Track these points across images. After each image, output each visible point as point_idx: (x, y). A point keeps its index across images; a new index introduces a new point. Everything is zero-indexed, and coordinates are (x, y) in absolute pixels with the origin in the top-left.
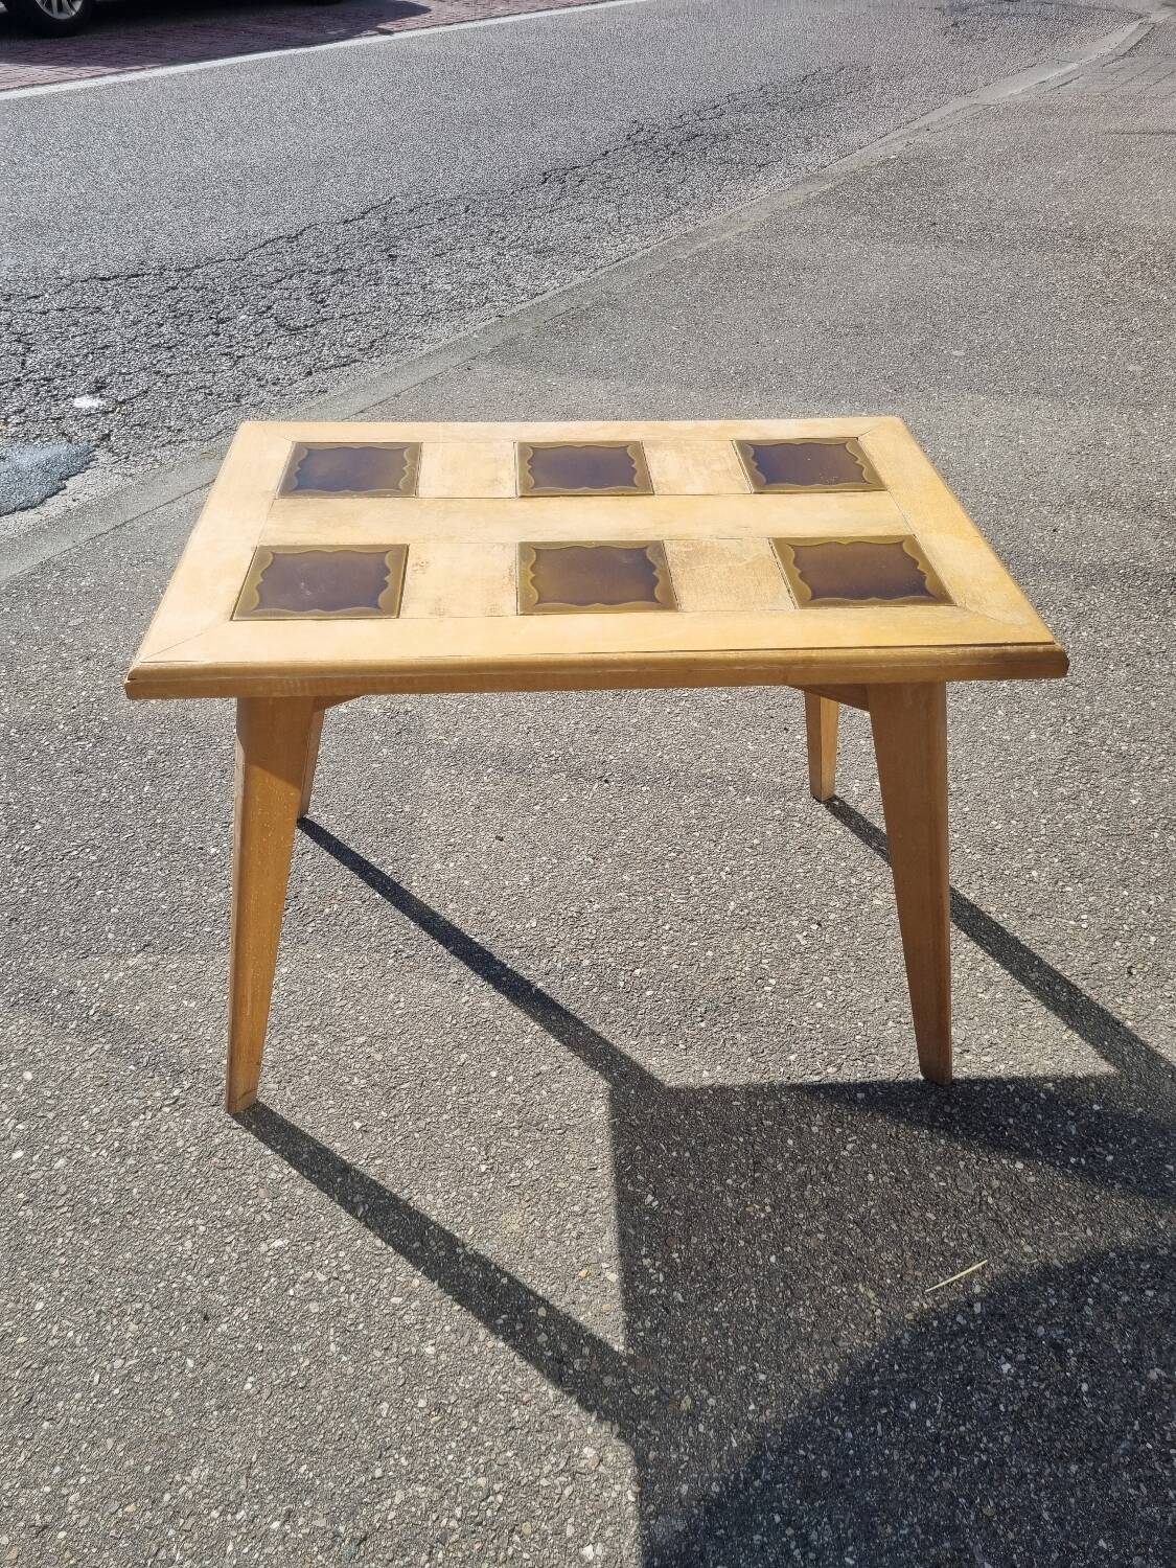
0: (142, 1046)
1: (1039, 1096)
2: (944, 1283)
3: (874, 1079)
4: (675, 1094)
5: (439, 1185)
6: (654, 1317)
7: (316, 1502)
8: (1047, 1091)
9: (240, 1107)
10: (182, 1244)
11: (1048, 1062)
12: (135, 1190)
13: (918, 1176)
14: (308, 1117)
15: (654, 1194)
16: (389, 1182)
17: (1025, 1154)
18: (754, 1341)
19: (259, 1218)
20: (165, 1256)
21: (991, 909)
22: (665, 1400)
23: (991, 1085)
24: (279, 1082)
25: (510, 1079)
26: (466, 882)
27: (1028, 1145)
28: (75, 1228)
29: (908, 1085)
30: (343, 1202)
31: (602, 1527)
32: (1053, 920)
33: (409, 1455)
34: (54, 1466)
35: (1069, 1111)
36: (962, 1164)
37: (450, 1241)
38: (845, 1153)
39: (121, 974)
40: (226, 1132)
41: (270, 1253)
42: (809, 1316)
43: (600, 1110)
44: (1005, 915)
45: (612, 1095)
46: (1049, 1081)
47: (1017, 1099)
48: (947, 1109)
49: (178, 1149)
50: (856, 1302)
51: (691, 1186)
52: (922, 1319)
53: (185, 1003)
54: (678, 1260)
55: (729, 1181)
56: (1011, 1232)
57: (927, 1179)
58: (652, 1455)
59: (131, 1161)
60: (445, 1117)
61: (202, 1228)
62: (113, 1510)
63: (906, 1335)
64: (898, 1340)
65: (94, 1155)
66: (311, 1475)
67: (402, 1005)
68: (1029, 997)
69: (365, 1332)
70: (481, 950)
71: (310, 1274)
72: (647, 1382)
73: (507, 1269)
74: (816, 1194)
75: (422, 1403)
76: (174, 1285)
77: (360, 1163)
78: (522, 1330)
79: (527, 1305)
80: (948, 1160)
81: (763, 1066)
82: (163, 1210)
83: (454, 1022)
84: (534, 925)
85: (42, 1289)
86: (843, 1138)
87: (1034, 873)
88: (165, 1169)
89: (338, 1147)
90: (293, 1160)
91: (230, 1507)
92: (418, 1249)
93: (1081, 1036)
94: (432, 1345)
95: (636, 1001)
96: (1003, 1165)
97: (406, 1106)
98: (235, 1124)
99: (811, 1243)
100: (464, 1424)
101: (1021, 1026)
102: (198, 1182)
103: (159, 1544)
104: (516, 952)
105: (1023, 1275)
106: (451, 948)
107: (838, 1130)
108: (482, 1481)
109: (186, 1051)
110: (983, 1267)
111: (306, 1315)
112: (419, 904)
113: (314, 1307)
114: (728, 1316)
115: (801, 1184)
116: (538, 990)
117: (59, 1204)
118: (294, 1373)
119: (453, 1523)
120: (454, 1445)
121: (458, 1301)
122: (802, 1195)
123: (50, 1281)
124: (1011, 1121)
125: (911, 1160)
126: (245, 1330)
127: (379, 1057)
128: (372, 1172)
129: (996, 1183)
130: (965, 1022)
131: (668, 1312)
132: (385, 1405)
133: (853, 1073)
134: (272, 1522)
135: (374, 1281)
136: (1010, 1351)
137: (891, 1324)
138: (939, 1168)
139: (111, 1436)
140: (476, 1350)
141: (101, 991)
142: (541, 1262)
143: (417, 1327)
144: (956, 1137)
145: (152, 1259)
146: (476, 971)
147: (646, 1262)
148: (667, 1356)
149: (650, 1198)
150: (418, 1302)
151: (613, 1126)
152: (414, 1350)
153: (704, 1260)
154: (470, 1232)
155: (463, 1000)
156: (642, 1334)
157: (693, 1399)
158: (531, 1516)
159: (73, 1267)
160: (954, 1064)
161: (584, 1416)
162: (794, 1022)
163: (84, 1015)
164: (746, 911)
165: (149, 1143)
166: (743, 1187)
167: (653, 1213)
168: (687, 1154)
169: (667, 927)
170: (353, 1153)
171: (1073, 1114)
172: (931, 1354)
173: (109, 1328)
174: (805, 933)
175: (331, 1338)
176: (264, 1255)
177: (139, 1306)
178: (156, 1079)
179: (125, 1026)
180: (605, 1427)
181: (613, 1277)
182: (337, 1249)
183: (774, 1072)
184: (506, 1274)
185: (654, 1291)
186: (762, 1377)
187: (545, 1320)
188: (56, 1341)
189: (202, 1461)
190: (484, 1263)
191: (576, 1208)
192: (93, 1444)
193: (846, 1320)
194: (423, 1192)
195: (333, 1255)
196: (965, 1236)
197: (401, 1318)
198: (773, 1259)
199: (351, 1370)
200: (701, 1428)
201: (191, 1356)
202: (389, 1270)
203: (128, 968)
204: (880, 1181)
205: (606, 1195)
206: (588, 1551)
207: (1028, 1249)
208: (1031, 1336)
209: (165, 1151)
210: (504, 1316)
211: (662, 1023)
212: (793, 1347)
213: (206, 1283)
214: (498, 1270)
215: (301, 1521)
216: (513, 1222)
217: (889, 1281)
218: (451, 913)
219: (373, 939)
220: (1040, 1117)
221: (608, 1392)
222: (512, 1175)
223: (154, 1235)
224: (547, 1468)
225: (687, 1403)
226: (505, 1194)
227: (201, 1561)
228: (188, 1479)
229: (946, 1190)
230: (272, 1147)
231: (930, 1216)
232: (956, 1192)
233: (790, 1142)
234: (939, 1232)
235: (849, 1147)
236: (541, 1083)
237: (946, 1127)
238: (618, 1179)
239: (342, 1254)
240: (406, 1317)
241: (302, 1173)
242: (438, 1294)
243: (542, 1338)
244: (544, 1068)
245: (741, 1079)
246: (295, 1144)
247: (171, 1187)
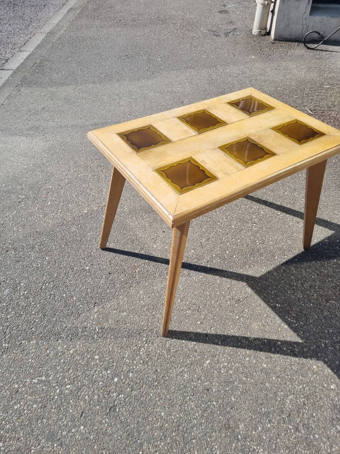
0: (122, 332)
1: (327, 244)
3: (295, 255)
4: (261, 278)
5: (231, 327)
6: (301, 330)
7: (273, 415)
8: (327, 242)
10: (184, 376)
12: (158, 370)
13: (321, 272)
14: (185, 327)
15: (278, 304)
16: (219, 333)
17: (334, 258)
18: (323, 324)
19: (197, 359)
20: (183, 382)
21: (285, 205)
22: (318, 347)
25: (223, 293)
26: (166, 247)
27: (333, 255)
28: (152, 389)
30: (214, 343)
31: (331, 380)
33: (282, 391)
34: (206, 449)
35: (334, 244)
36: (326, 265)
37: (247, 339)
38: (304, 274)
39: (96, 315)
40: (168, 342)
41: (208, 366)
42: (328, 313)
43: (249, 290)
44: (289, 205)
45: (249, 285)
46: (325, 239)
47: (323, 246)
49: (159, 353)
50: (333, 305)
51: (283, 298)
53: (122, 314)
54: (295, 315)
55: (289, 292)
57: (323, 272)
58: (326, 360)
59: (150, 364)
60: (217, 310)
61: (185, 370)
62: (230, 448)
65: (138, 367)
66: (266, 409)
67: (180, 287)
69: (247, 370)
71: (222, 365)
72: (312, 345)
73: (263, 338)
74: (307, 286)
75: (274, 378)
76: (192, 387)
77: (208, 331)
78: (279, 349)
79: (275, 343)
80: (323, 266)
81: (272, 263)
82: (171, 371)
83: (197, 285)
84: (193, 251)
85: (159, 409)
86: (301, 271)
87: (286, 193)
88: (161, 360)
89: (199, 331)
90: (191, 339)
91: (256, 429)
92: (241, 344)
93: (323, 227)
94: (264, 364)
95: (233, 260)
96: (333, 262)
97: (206, 312)
98: (168, 339)
99: (315, 297)
100: (287, 377)
102: (173, 358)
103: (248, 448)
104: (195, 260)
107: (299, 270)
108: (301, 387)
109: (136, 327)
111: (231, 375)
112: (160, 258)
113: (231, 372)
114: (314, 322)
115: (303, 286)
116: (209, 268)
117: (141, 386)
118: (241, 390)
119: (303, 399)
120: (288, 383)
121: (261, 351)
122: (305, 288)
123: (159, 406)
124: (326, 251)
125: (317, 269)
126: (220, 387)
127: (187, 303)
128: (213, 332)
129: (334, 266)
131: (303, 328)
132: (267, 384)
133: (291, 256)
134: (268, 426)
135: (238, 358)
138: (323, 268)
139: (212, 432)
140: (274, 360)
141: (94, 323)
142: (269, 332)
143: (257, 362)
144: (320, 260)
145: (180, 385)
146: (190, 269)
147: (289, 319)
148: (311, 337)
150: (252, 357)
151: (255, 292)
152: (262, 368)
153: (299, 312)
154: (249, 334)
155: (194, 278)
156: (302, 336)
157: (323, 343)
158: (316, 387)
159: (162, 399)
161: (307, 360)
162: (270, 249)
163: (96, 332)
164: (237, 227)
165: (150, 356)
166: (292, 292)
167: (281, 308)
168: (276, 291)
169: (224, 238)
170: (204, 330)
173: (186, 408)
174: (254, 227)
175: (241, 377)
177: (188, 398)
178: (135, 338)
179: (112, 329)
180: (313, 360)
181: (286, 327)
182: (223, 355)
183: (276, 263)
184: (265, 339)
185: (296, 325)
186: (331, 331)
187: (282, 344)
188: (176, 420)
189: (239, 423)
190: (258, 339)
191: (265, 316)
192: (210, 437)
193: (334, 310)
194: (229, 330)
197: (252, 362)
198: (311, 305)
199: (252, 381)
200: (330, 348)
201: (213, 401)
202: (239, 353)
203: (96, 313)
204: (315, 277)
205: (268, 309)
206: (332, 387)
209: (156, 356)
210: (273, 349)
211: (244, 262)
212: (331, 321)
213: (200, 382)
214: (262, 339)
215: (274, 421)
216: (255, 326)
217: (334, 297)
219: (157, 273)
220: (330, 248)
221: (307, 352)
222: (245, 315)
223: (175, 378)
224: (310, 375)
225: (323, 345)
226: (248, 321)
227: (261, 445)
228: (240, 429)
229: (328, 272)
230: (183, 340)
231: (330, 279)
232: (330, 272)
233: (292, 277)
235: (304, 272)
236: (231, 290)
237: (317, 259)
238: (267, 304)
239: (225, 356)
241: (197, 342)
242: (255, 352)
243: (285, 349)
244: (228, 286)
245: (271, 268)
246: (189, 336)
247: (167, 364)
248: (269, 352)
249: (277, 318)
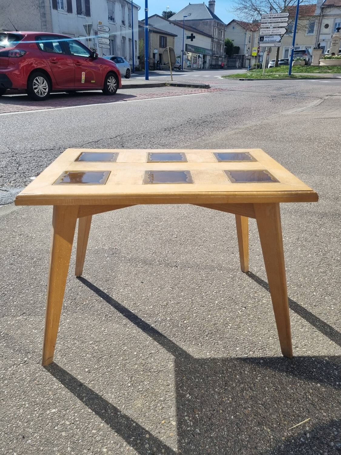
0: (17, 344)
1: (323, 362)
2: (295, 426)
3: (266, 356)
4: (197, 360)
5: (113, 390)
6: (189, 438)
8: (326, 360)
9: (47, 363)
11: (325, 351)
12: (6, 392)
13: (283, 388)
14: (70, 367)
15: (190, 394)
16: (96, 390)
17: (321, 381)
18: (226, 447)
19: (48, 401)
20: (12, 415)
21: (302, 304)
23: (306, 358)
24: (62, 356)
25: (141, 355)
26: (131, 295)
27: (321, 378)
29: (278, 358)
30: (79, 396)
32: (322, 307)
35: (334, 367)
36: (298, 384)
37: (116, 410)
38: (257, 380)
39: (14, 322)
40: (41, 372)
41: (50, 414)
42: (246, 438)
43: (171, 365)
44: (306, 305)
45: (175, 360)
46: (326, 357)
47: (316, 363)
48: (292, 366)
49: (23, 378)
50: (263, 433)
51: (203, 391)
52: (288, 440)
53: (34, 331)
54: (198, 417)
55: (216, 390)
56: (318, 408)
57: (287, 389)
59: (6, 382)
60: (118, 367)
61: (27, 405)
63: (282, 445)
64: (280, 447)
67: (106, 331)
68: (317, 330)
69: (81, 443)
70: (134, 315)
71: (64, 421)
73: (135, 420)
74: (247, 394)
76: (14, 425)
77: (86, 383)
78: (140, 443)
79: (142, 433)
80: (294, 383)
81: (227, 351)
82: (15, 399)
83: (123, 337)
84: (152, 307)
86: (256, 375)
87: (314, 293)
88: (18, 385)
89: (79, 377)
90: (62, 382)
92: (104, 413)
93: (336, 343)
94: (106, 448)
95: (184, 330)
96: (313, 385)
97: (104, 364)
98: (44, 370)
99: (246, 412)
101: (315, 339)
102: (28, 389)
104: (145, 315)
105: (324, 423)
106: (124, 314)
107: (254, 373)
109: (31, 346)
110: (309, 420)
111: (61, 437)
112: (115, 301)
113: (64, 434)
114: (216, 438)
115: (242, 390)
116: (152, 327)
121: (116, 432)
122: (243, 395)
124: (314, 370)
125: (281, 383)
126: (37, 442)
127: (96, 348)
128: (90, 386)
129: (311, 391)
130: (296, 338)
131: (194, 436)
133: (259, 354)
135: (87, 424)
136: (322, 452)
137: (277, 441)
138: (290, 386)
140: (122, 450)
141: (6, 327)
142: (148, 418)
143: (101, 441)
144: (296, 375)
145: (8, 416)
146: (132, 321)
147: (186, 418)
148: (193, 453)
149: (188, 395)
150: (102, 432)
151: (176, 371)
152: (99, 450)
153: (207, 417)
154: (123, 407)
155: (127, 330)
156: (184, 444)
160: (293, 351)
162: (238, 338)
164: (221, 304)
165: (13, 376)
166: (221, 392)
167: (189, 400)
168: (202, 380)
169: (195, 308)
170: (84, 379)
171: (336, 368)
172: (292, 452)
174: (241, 310)
175: (69, 445)
176: (48, 415)
178: (20, 355)
179: (12, 338)
181: (174, 423)
182: (74, 413)
183: (231, 353)
184: (135, 422)
185: (189, 428)
187: (149, 439)
190: (127, 418)
191: (162, 399)
193: (260, 440)
194: (107, 393)
195: (73, 415)
196: (301, 409)
197: (95, 438)
198: (232, 417)
201: (17, 451)
202: (93, 420)
203: (16, 320)
204: (270, 390)
205: (172, 394)
207: (325, 414)
208: (329, 446)
209: (19, 378)
210: (133, 438)
211: (193, 337)
212: (240, 449)
213: (26, 425)
214: (132, 420)
216: (139, 403)
217: (275, 425)
218: (125, 304)
219: (99, 311)
220: (324, 369)
222: (140, 387)
223: (10, 407)
226: (136, 394)
229: (294, 393)
230: (56, 377)
231: (289, 402)
232: (297, 394)
233: (238, 376)
234: (292, 408)
235: (259, 378)
236: (151, 357)
237: (292, 372)
238: (177, 389)
239: (76, 414)
240: (97, 437)
241: (65, 386)
242: (110, 429)
243: (147, 446)
244: (153, 351)
245: (220, 356)
246: (64, 376)
247: (19, 391)
248: (124, 438)
249: (173, 409)
